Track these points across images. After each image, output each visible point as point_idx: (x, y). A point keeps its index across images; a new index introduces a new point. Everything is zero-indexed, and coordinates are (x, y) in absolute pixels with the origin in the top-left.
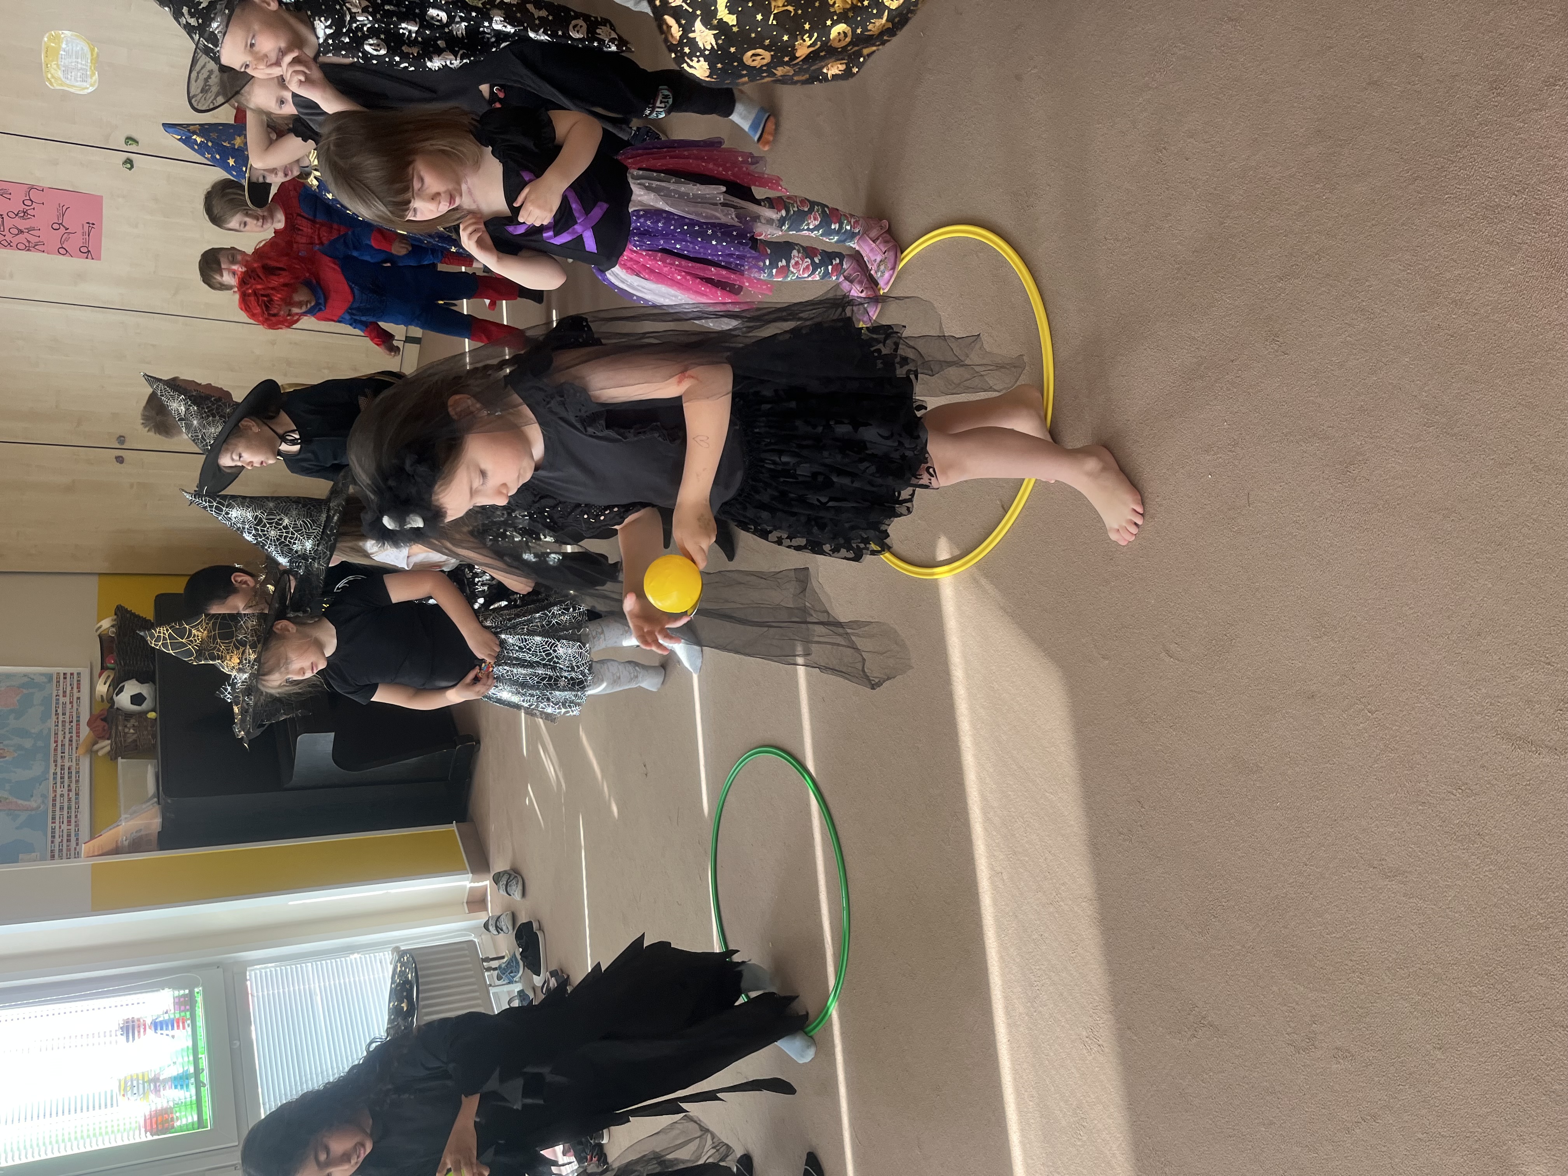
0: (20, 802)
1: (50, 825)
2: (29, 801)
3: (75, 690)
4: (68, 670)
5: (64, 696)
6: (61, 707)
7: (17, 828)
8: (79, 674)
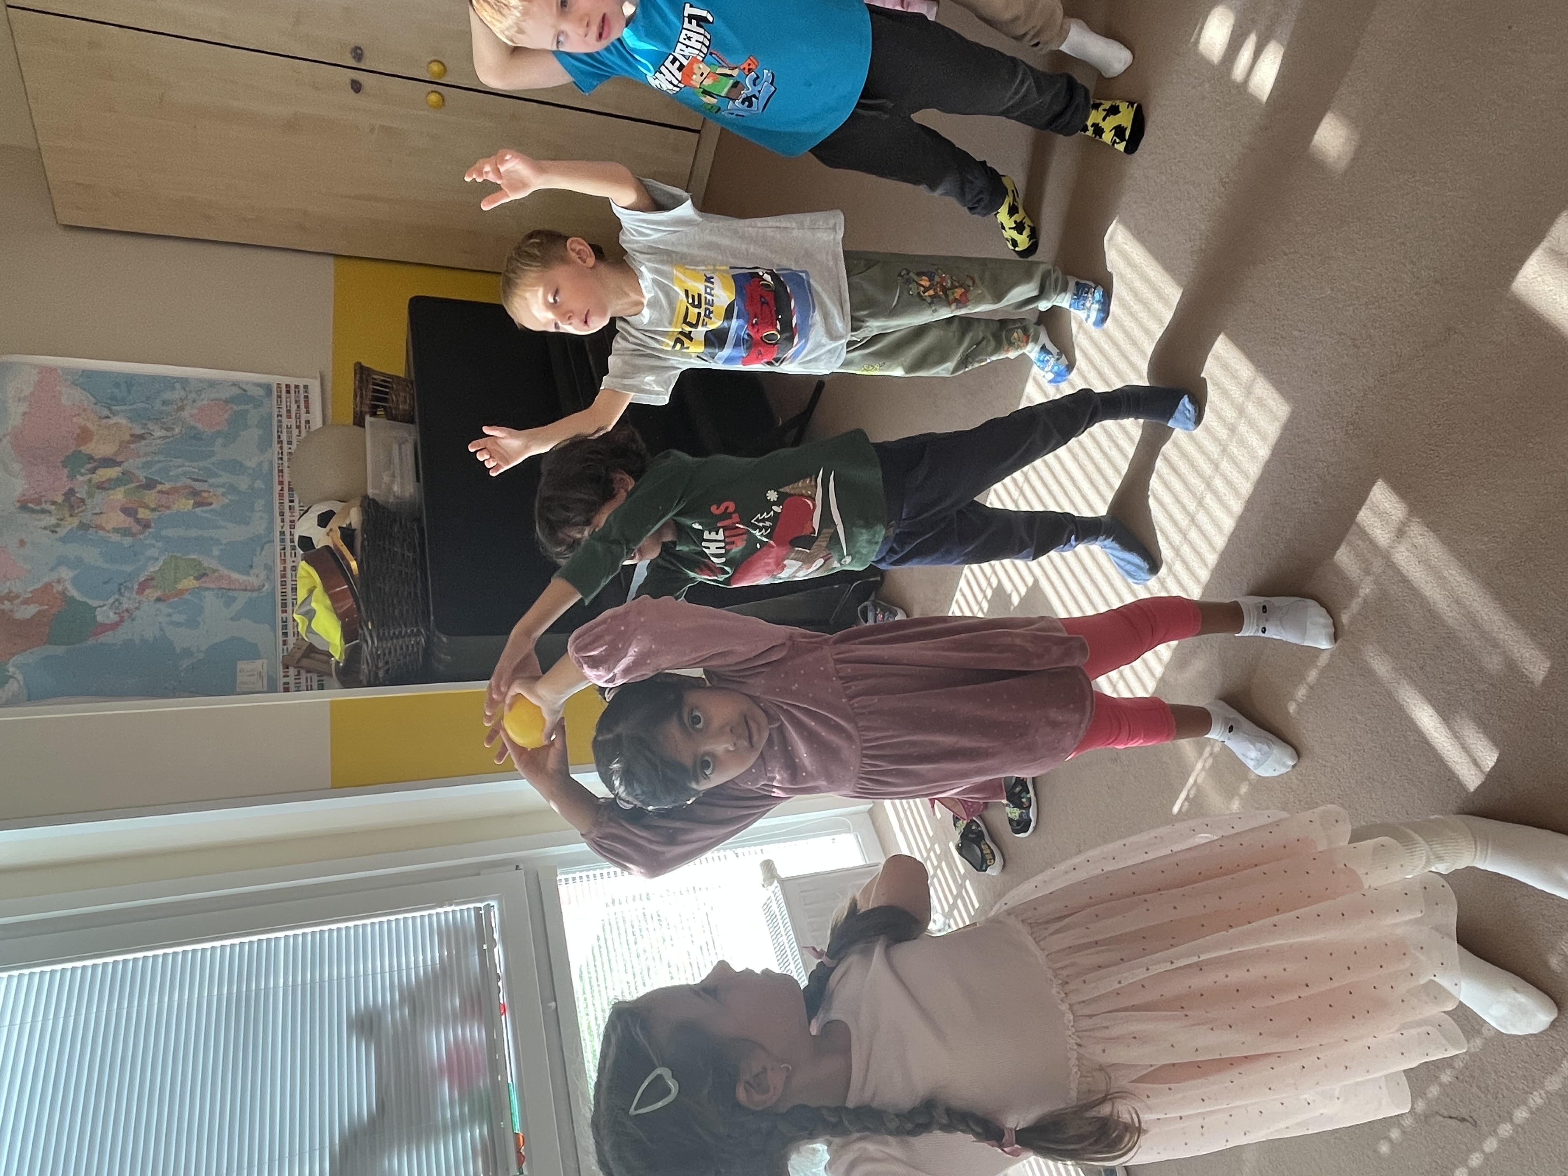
0: (235, 576)
1: (280, 615)
2: (248, 574)
3: (303, 409)
4: (292, 381)
5: (289, 417)
6: (285, 431)
7: (232, 619)
8: (306, 387)
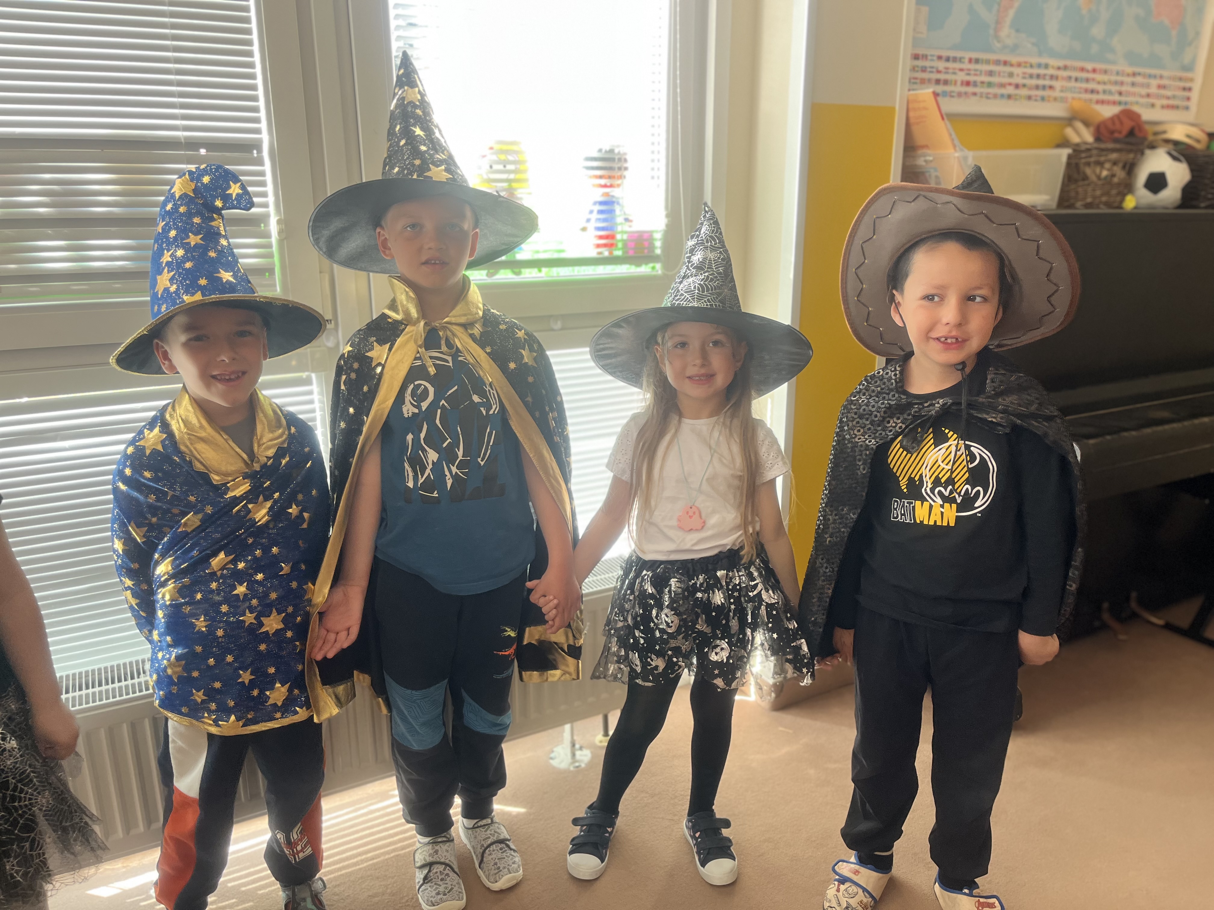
0: (1011, 13)
1: (967, 55)
2: (1012, 27)
3: (1165, 102)
4: (1195, 94)
5: (1160, 87)
6: (1145, 81)
8: (1187, 108)
